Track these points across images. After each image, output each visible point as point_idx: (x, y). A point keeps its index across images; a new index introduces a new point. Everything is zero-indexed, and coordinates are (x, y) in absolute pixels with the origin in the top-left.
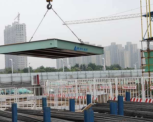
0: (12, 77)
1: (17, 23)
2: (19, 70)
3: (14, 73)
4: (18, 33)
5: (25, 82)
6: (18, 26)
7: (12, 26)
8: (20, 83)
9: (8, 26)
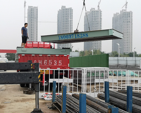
0: (118, 60)
1: (124, 11)
2: (124, 54)
3: (120, 56)
4: (125, 20)
5: (130, 65)
6: (125, 13)
7: (120, 13)
8: (126, 66)
9: (116, 14)
